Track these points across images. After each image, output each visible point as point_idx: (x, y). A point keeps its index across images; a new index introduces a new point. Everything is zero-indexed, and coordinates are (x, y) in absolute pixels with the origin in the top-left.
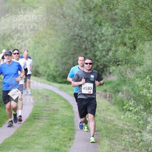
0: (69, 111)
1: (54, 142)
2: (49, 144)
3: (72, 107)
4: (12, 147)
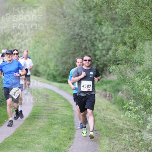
0: (69, 111)
3: (72, 106)
4: (12, 146)
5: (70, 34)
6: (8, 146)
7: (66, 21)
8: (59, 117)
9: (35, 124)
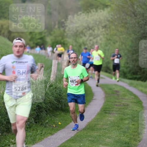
0: (139, 107)
1: (124, 135)
2: (119, 137)
3: (142, 103)
4: (84, 140)
5: (140, 33)
6: (80, 140)
7: (137, 20)
8: (130, 113)
9: (106, 118)
